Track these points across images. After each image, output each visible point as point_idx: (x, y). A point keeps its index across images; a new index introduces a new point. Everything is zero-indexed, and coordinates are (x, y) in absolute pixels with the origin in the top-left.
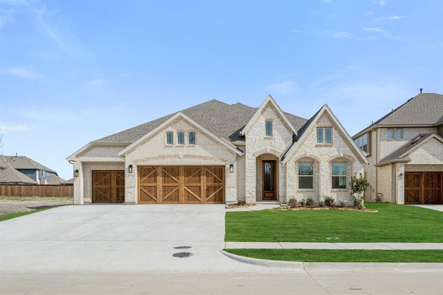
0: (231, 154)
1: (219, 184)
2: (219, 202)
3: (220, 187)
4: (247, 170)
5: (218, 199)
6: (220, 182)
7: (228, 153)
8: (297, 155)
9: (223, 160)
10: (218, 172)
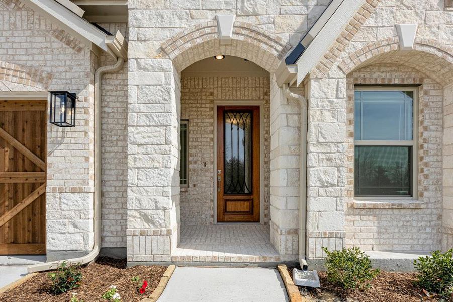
0: (70, 51)
1: (32, 176)
2: (29, 248)
3: (33, 187)
4: (133, 117)
5: (28, 236)
6: (34, 168)
7: (57, 44)
8: (357, 44)
9: (34, 74)
10: (28, 128)
